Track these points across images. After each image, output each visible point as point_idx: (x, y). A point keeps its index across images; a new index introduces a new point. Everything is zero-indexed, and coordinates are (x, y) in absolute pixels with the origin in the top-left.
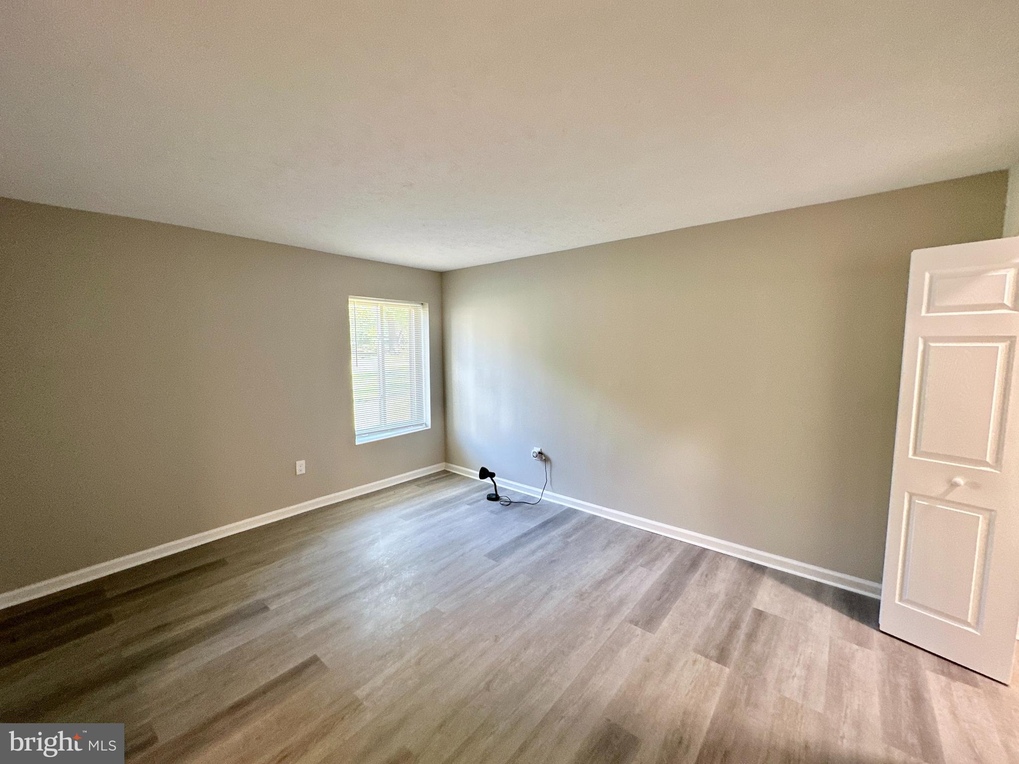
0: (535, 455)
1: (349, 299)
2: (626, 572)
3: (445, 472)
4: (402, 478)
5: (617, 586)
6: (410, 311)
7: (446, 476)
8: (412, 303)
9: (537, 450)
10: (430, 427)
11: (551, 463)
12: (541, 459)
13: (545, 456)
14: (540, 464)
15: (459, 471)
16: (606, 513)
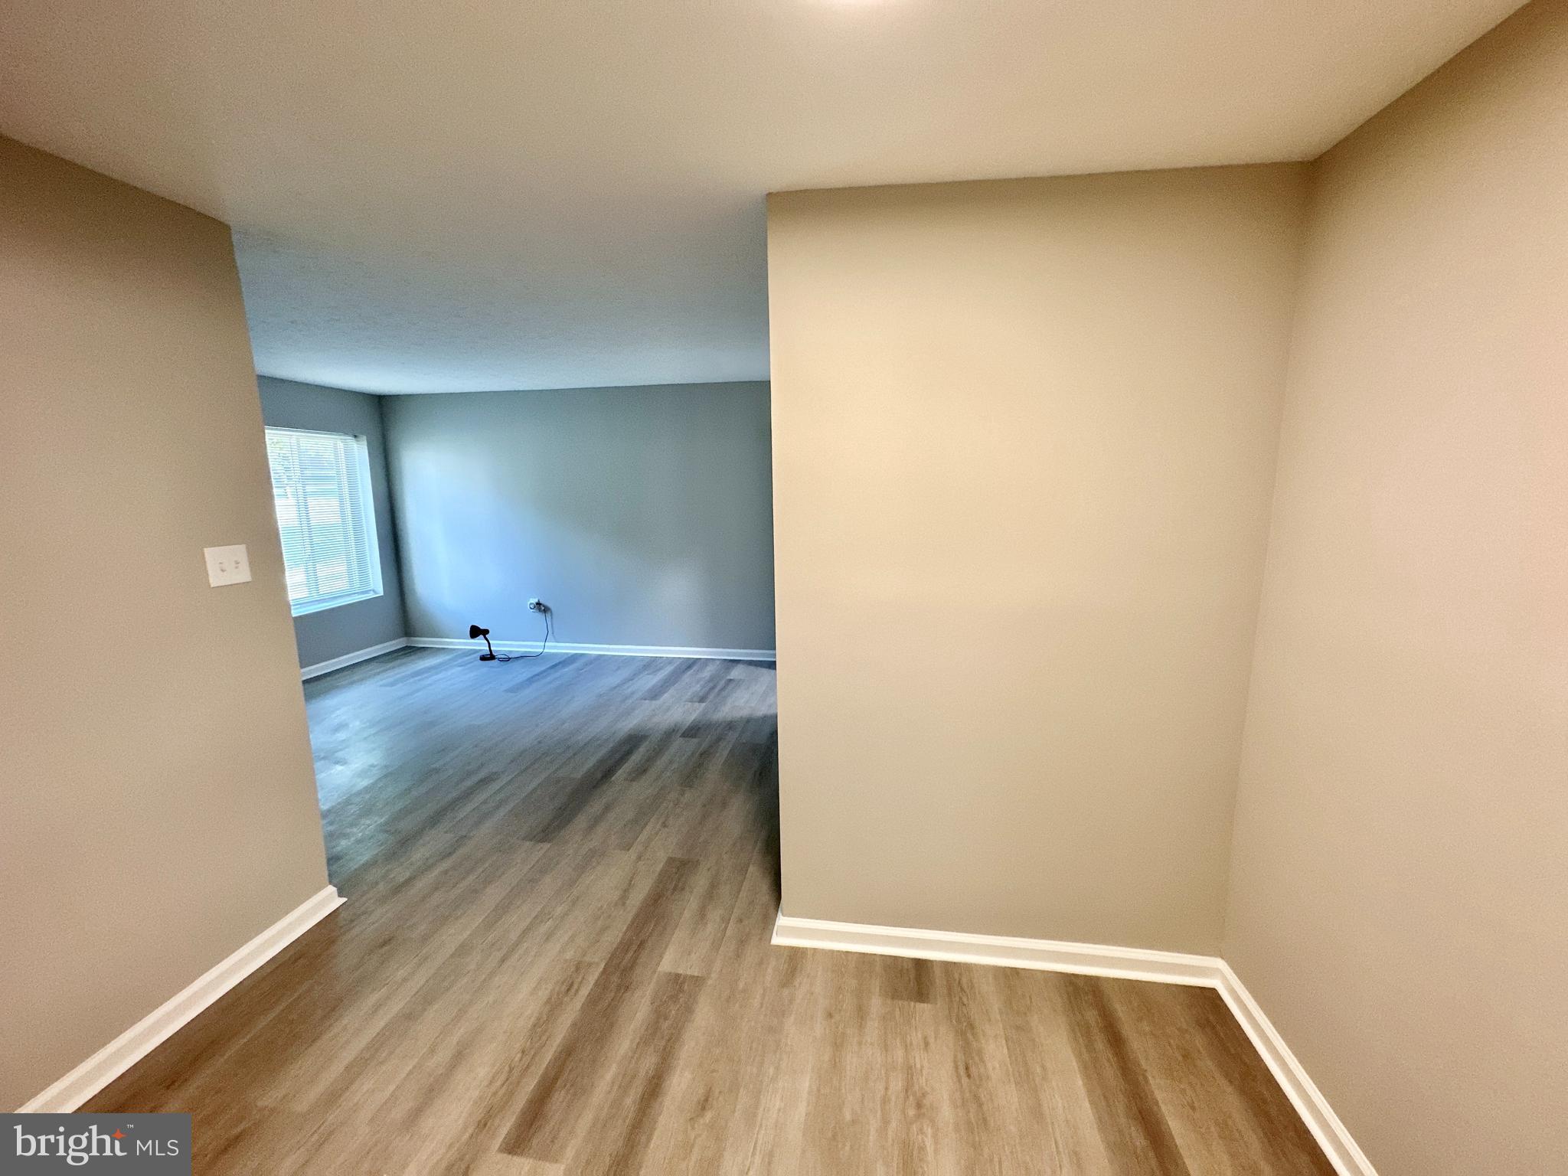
0: (532, 606)
1: (266, 431)
2: (634, 681)
3: (407, 648)
4: (362, 655)
5: (628, 688)
6: (335, 448)
7: (409, 651)
8: (340, 435)
9: (534, 601)
10: (382, 594)
11: (551, 612)
12: (540, 610)
13: (544, 606)
14: (540, 616)
15: (429, 644)
16: (614, 650)
